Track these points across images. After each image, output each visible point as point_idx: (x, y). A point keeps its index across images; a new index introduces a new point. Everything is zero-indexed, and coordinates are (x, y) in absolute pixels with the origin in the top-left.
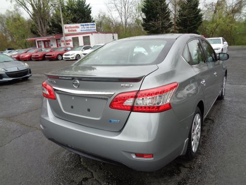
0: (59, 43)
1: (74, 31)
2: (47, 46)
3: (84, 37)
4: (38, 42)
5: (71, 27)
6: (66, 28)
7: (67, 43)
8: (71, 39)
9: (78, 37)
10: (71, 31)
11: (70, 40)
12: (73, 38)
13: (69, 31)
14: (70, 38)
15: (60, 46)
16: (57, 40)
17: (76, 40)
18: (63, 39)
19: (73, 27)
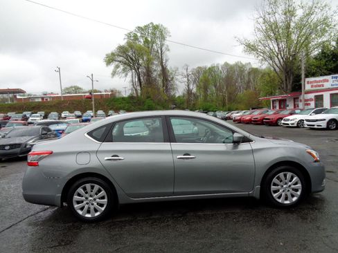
0: (296, 103)
1: (319, 86)
2: (282, 106)
3: (331, 95)
4: (273, 101)
5: (316, 82)
6: (308, 83)
7: (307, 103)
8: (313, 98)
9: (322, 95)
10: (316, 86)
11: (311, 100)
12: (315, 96)
13: (312, 86)
14: (312, 96)
15: (298, 106)
16: (296, 99)
17: (319, 99)
18: (301, 98)
19: (320, 81)
